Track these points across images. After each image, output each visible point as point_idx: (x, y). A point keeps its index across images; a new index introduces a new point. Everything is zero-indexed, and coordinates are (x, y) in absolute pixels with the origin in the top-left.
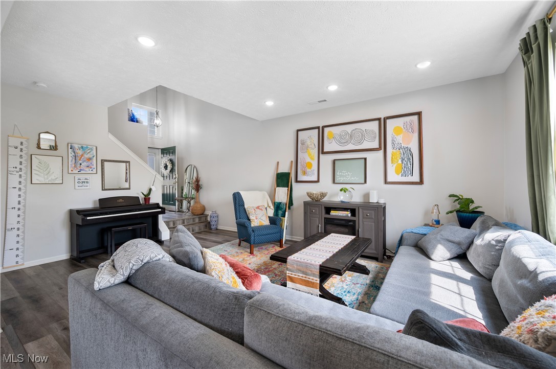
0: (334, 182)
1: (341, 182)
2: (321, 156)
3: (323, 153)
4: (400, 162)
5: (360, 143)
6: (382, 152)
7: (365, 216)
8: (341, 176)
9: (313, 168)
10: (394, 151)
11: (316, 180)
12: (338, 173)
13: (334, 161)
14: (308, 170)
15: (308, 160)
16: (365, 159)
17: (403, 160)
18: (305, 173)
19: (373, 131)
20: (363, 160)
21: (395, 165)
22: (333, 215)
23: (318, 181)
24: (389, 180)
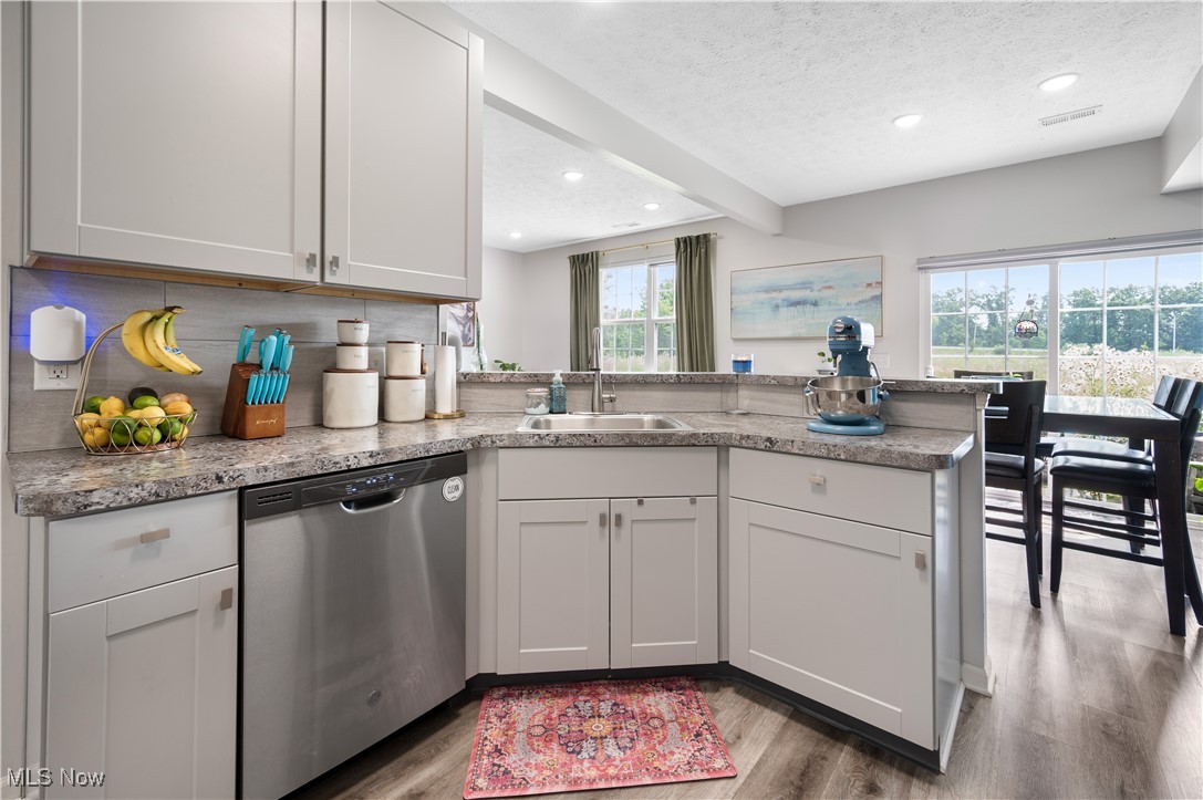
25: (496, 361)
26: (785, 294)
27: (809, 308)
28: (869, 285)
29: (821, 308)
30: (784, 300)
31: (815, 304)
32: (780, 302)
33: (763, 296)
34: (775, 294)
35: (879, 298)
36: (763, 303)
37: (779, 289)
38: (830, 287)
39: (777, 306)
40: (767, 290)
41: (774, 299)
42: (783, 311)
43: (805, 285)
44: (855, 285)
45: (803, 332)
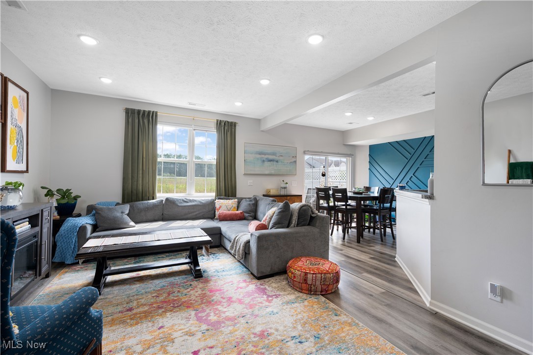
4: (16, 144)
10: (12, 127)
17: (18, 141)
21: (12, 147)
22: (19, 234)
24: (8, 167)
25: (43, 188)
26: (266, 156)
27: (275, 163)
28: (293, 157)
29: (279, 163)
30: (266, 159)
31: (277, 162)
32: (265, 159)
33: (259, 156)
34: (263, 156)
35: (295, 162)
36: (258, 159)
37: (265, 154)
38: (282, 156)
39: (264, 161)
40: (261, 153)
41: (263, 158)
42: (267, 164)
43: (274, 154)
44: (289, 156)
45: (273, 172)
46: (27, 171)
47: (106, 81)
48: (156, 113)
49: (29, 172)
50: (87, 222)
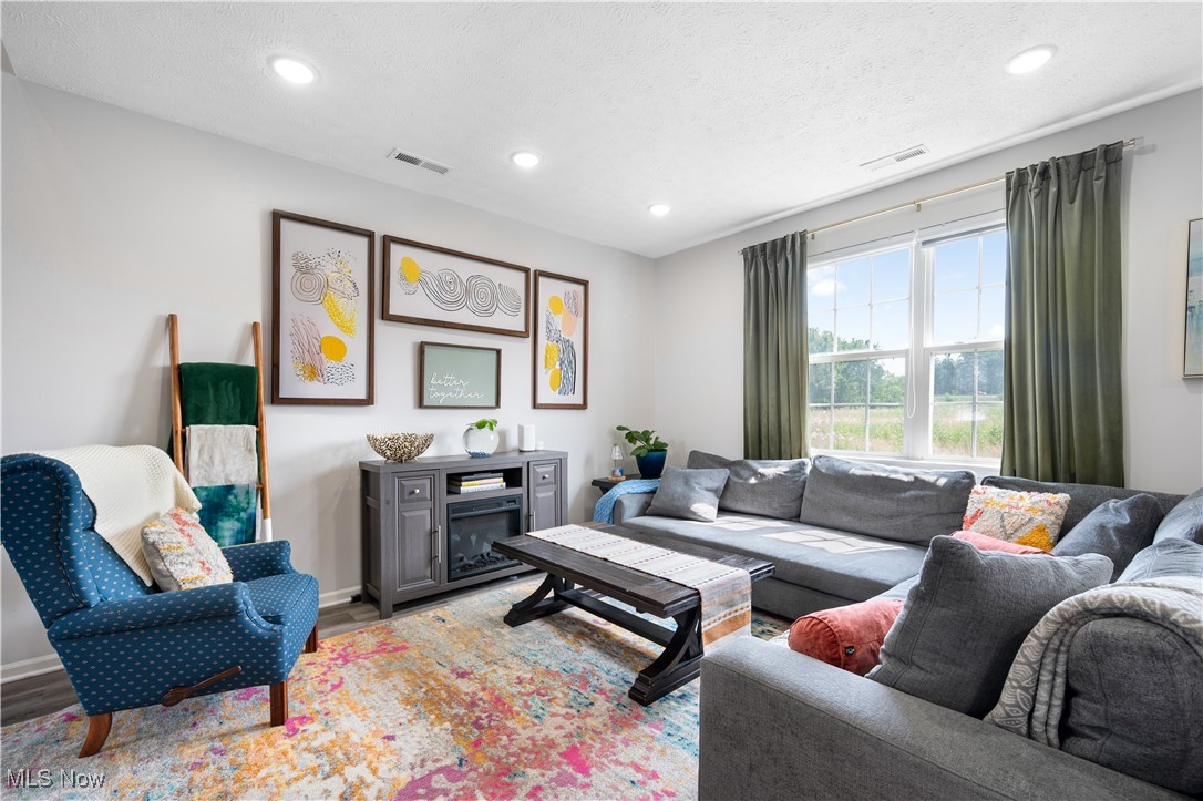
0: (420, 404)
1: (441, 403)
2: (379, 325)
3: (386, 316)
4: (557, 366)
5: (488, 313)
6: (530, 340)
7: (541, 481)
8: (440, 388)
9: (348, 359)
10: (550, 343)
11: (363, 396)
12: (431, 381)
13: (421, 349)
14: (328, 363)
15: (328, 329)
16: (498, 352)
17: (562, 363)
18: (313, 372)
19: (514, 292)
20: (494, 354)
21: (550, 372)
22: (468, 494)
23: (369, 401)
24: (540, 401)
25: (620, 428)
46: (584, 406)
47: (660, 211)
48: (803, 235)
49: (589, 406)
50: (630, 490)
